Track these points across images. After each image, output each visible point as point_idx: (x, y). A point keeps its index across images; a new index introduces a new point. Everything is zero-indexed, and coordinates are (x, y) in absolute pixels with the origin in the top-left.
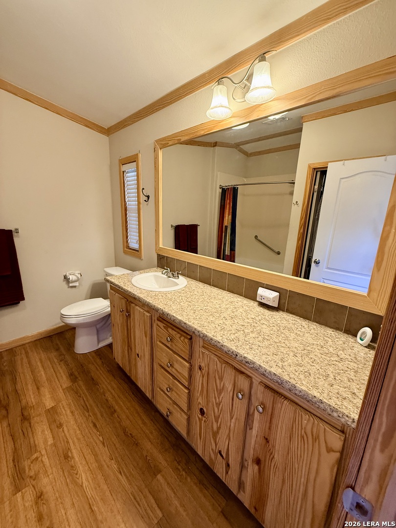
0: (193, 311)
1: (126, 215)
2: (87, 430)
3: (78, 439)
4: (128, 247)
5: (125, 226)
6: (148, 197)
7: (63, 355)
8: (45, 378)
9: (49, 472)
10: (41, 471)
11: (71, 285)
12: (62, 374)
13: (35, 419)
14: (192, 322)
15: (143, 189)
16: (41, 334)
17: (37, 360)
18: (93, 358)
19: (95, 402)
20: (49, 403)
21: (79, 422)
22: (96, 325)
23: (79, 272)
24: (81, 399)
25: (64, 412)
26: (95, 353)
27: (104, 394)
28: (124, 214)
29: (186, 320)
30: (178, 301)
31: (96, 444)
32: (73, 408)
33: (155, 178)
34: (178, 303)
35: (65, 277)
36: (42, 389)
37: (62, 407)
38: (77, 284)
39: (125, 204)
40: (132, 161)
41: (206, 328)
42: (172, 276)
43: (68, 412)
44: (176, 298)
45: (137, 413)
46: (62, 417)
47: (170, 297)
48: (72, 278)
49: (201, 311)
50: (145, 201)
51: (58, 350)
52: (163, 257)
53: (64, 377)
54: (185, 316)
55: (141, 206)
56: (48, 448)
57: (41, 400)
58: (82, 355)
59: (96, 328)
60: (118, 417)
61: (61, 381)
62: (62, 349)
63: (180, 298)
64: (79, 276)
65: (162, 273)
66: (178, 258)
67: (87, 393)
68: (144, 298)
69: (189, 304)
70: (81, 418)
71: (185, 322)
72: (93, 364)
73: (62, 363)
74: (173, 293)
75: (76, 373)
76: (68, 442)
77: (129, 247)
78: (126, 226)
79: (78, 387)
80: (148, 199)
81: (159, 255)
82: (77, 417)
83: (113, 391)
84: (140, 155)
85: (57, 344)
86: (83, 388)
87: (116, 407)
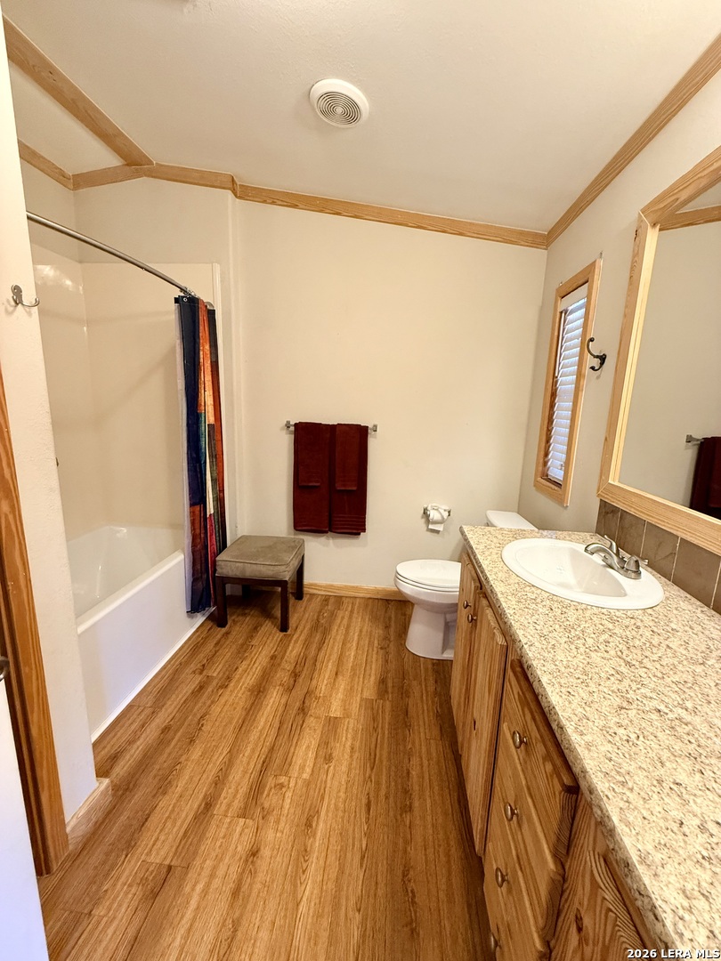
0: (617, 701)
1: (552, 405)
2: (354, 804)
3: (337, 808)
4: (545, 476)
5: (545, 429)
6: (603, 359)
7: (389, 640)
8: (351, 665)
9: (282, 824)
10: (275, 812)
11: (431, 527)
12: (373, 672)
13: (312, 719)
14: (588, 738)
15: (592, 340)
16: (378, 591)
17: (357, 629)
18: (426, 670)
19: (389, 760)
20: (336, 710)
21: (352, 775)
22: (445, 614)
23: (447, 508)
24: (375, 735)
25: (344, 739)
26: (433, 664)
27: (410, 755)
28: (548, 405)
29: (569, 719)
30: (590, 642)
31: (353, 846)
32: (357, 744)
33: (626, 307)
34: (582, 649)
35: (425, 511)
36: (340, 678)
37: (345, 728)
38: (439, 527)
39: (555, 383)
40: (581, 282)
41: (632, 796)
42: (616, 565)
43: (349, 743)
44: (590, 631)
45: (448, 855)
46: (338, 745)
47: (572, 620)
48: (434, 515)
49: (655, 716)
50: (593, 368)
51: (387, 627)
52: (615, 510)
53: (373, 678)
54: (576, 701)
55: (584, 383)
56: (300, 782)
57: (331, 696)
58: (411, 655)
59: (445, 619)
60: (410, 827)
61: (366, 681)
62: (392, 630)
63: (605, 637)
64: (445, 515)
65: (586, 550)
66: (653, 521)
67: (386, 732)
68: (499, 596)
69: (624, 669)
70: (357, 772)
71: (564, 722)
72: (421, 684)
73: (381, 652)
74: (588, 614)
75: (390, 685)
76: (323, 798)
77: (547, 476)
78: (549, 431)
79: (380, 711)
80: (602, 364)
81: (603, 504)
82: (354, 763)
83: (425, 763)
84: (600, 263)
85: (390, 618)
86: (387, 717)
87: (416, 804)
